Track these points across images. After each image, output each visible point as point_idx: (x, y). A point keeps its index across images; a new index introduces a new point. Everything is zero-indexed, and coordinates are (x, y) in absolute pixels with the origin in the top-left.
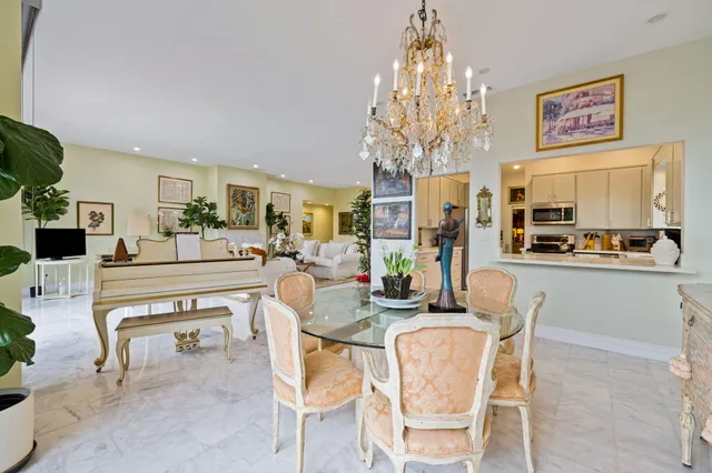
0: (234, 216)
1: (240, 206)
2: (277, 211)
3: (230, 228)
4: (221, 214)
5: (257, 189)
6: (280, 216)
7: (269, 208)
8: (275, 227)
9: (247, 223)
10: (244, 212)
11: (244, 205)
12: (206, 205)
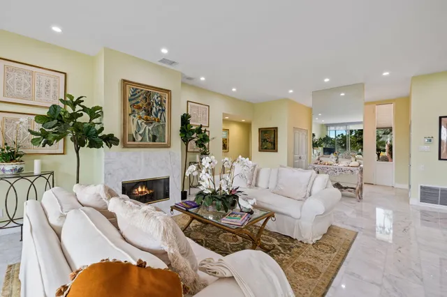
0: (133, 129)
1: (142, 113)
2: (194, 123)
3: (125, 146)
4: (111, 123)
5: (168, 91)
6: (199, 131)
7: (185, 120)
8: (192, 144)
9: (154, 138)
10: (148, 122)
11: (149, 113)
12: (85, 109)
